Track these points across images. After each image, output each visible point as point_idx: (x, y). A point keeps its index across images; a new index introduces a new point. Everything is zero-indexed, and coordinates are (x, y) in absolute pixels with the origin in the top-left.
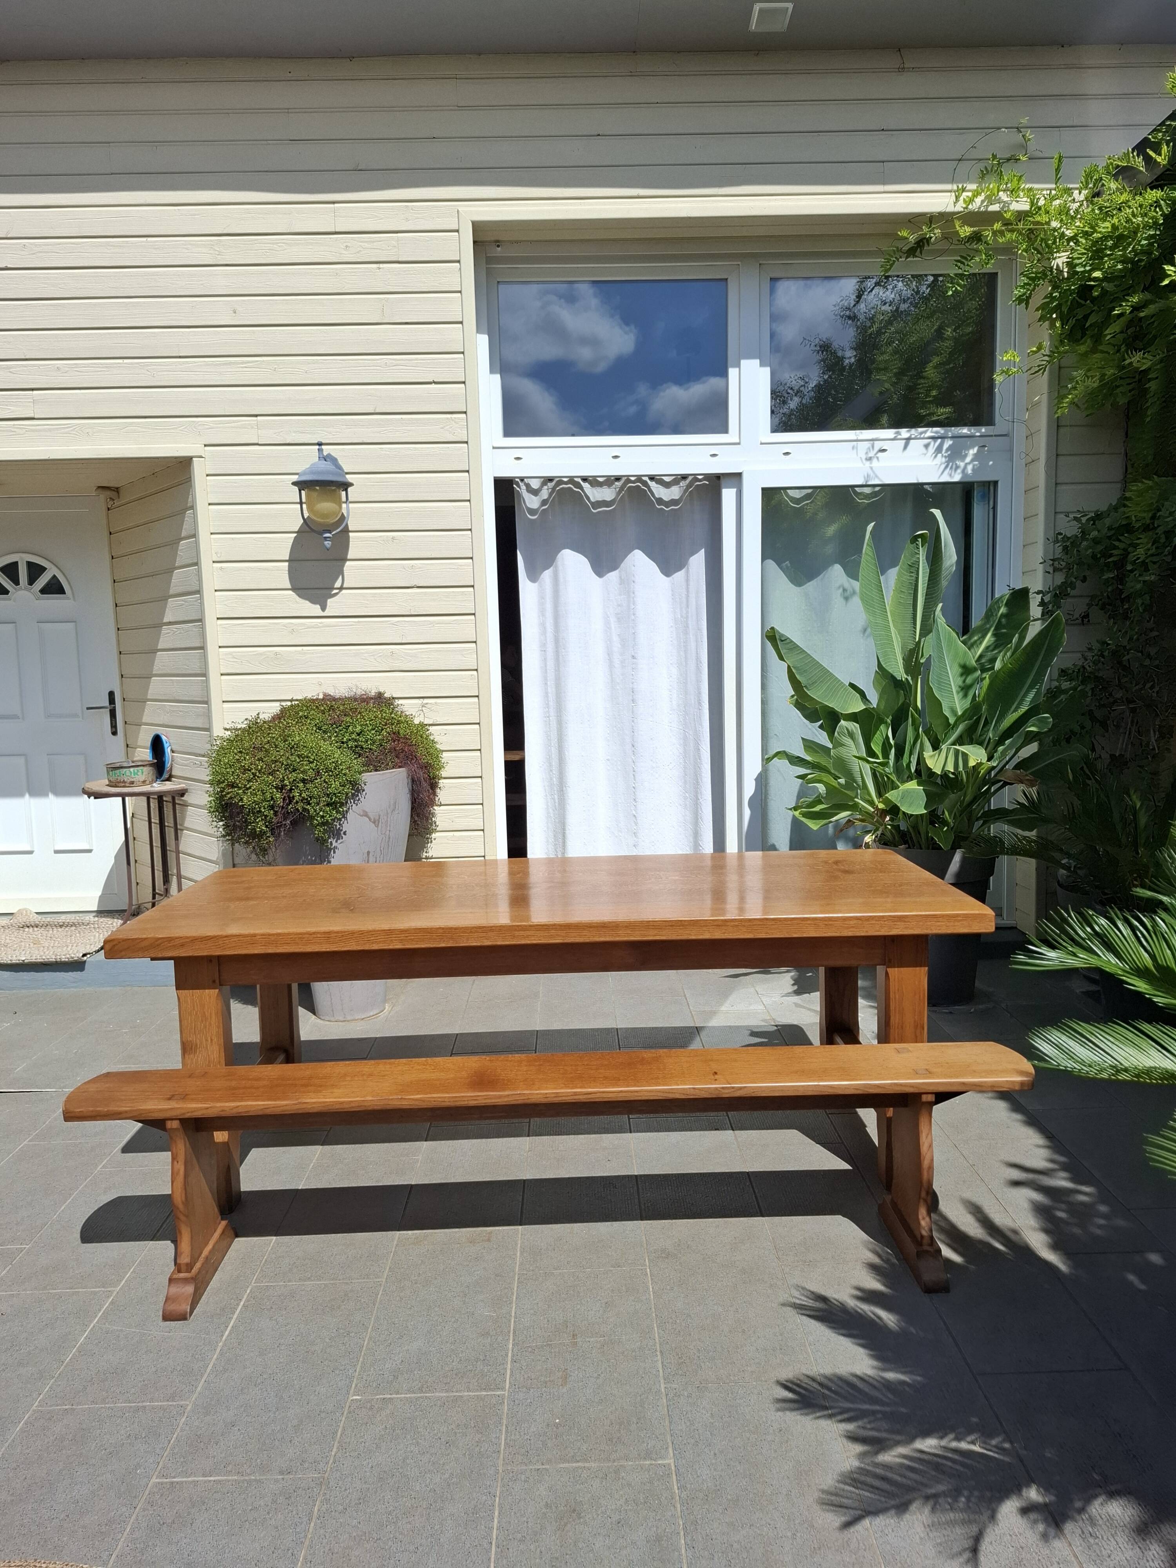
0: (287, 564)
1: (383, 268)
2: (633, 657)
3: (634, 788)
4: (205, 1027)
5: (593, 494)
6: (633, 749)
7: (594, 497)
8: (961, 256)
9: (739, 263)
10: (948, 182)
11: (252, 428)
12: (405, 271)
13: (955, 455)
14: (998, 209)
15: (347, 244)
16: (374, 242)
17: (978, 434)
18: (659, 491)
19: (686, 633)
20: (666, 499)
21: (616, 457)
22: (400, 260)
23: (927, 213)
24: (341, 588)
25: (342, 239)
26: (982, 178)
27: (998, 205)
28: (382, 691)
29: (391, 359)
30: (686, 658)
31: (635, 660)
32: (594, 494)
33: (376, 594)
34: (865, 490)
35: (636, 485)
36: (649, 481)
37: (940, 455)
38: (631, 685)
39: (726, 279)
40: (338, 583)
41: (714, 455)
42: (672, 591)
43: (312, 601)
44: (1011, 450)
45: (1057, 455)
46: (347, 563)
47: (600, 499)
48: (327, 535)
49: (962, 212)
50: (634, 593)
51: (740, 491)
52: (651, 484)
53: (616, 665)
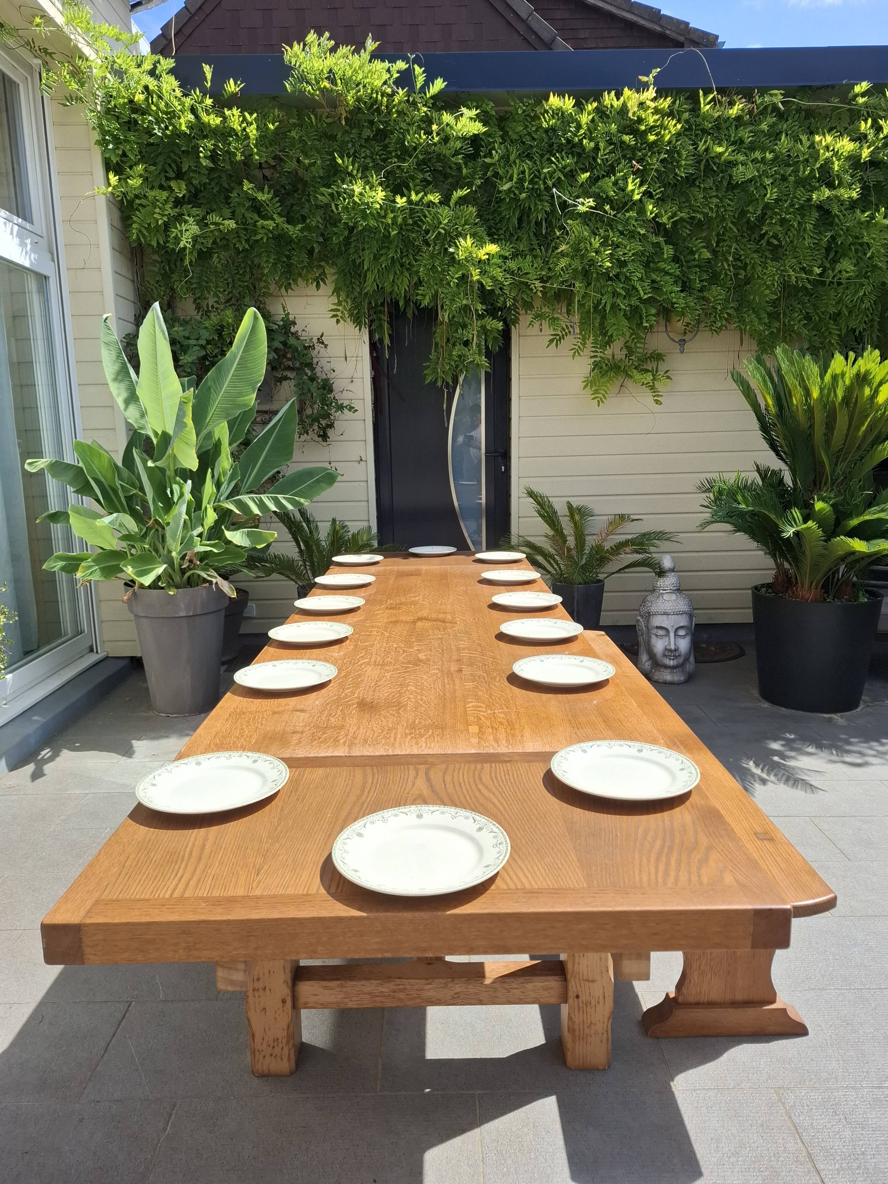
13: (22, 241)
17: (28, 228)
37: (14, 238)
44: (52, 252)
45: (114, 270)
49: (61, 28)
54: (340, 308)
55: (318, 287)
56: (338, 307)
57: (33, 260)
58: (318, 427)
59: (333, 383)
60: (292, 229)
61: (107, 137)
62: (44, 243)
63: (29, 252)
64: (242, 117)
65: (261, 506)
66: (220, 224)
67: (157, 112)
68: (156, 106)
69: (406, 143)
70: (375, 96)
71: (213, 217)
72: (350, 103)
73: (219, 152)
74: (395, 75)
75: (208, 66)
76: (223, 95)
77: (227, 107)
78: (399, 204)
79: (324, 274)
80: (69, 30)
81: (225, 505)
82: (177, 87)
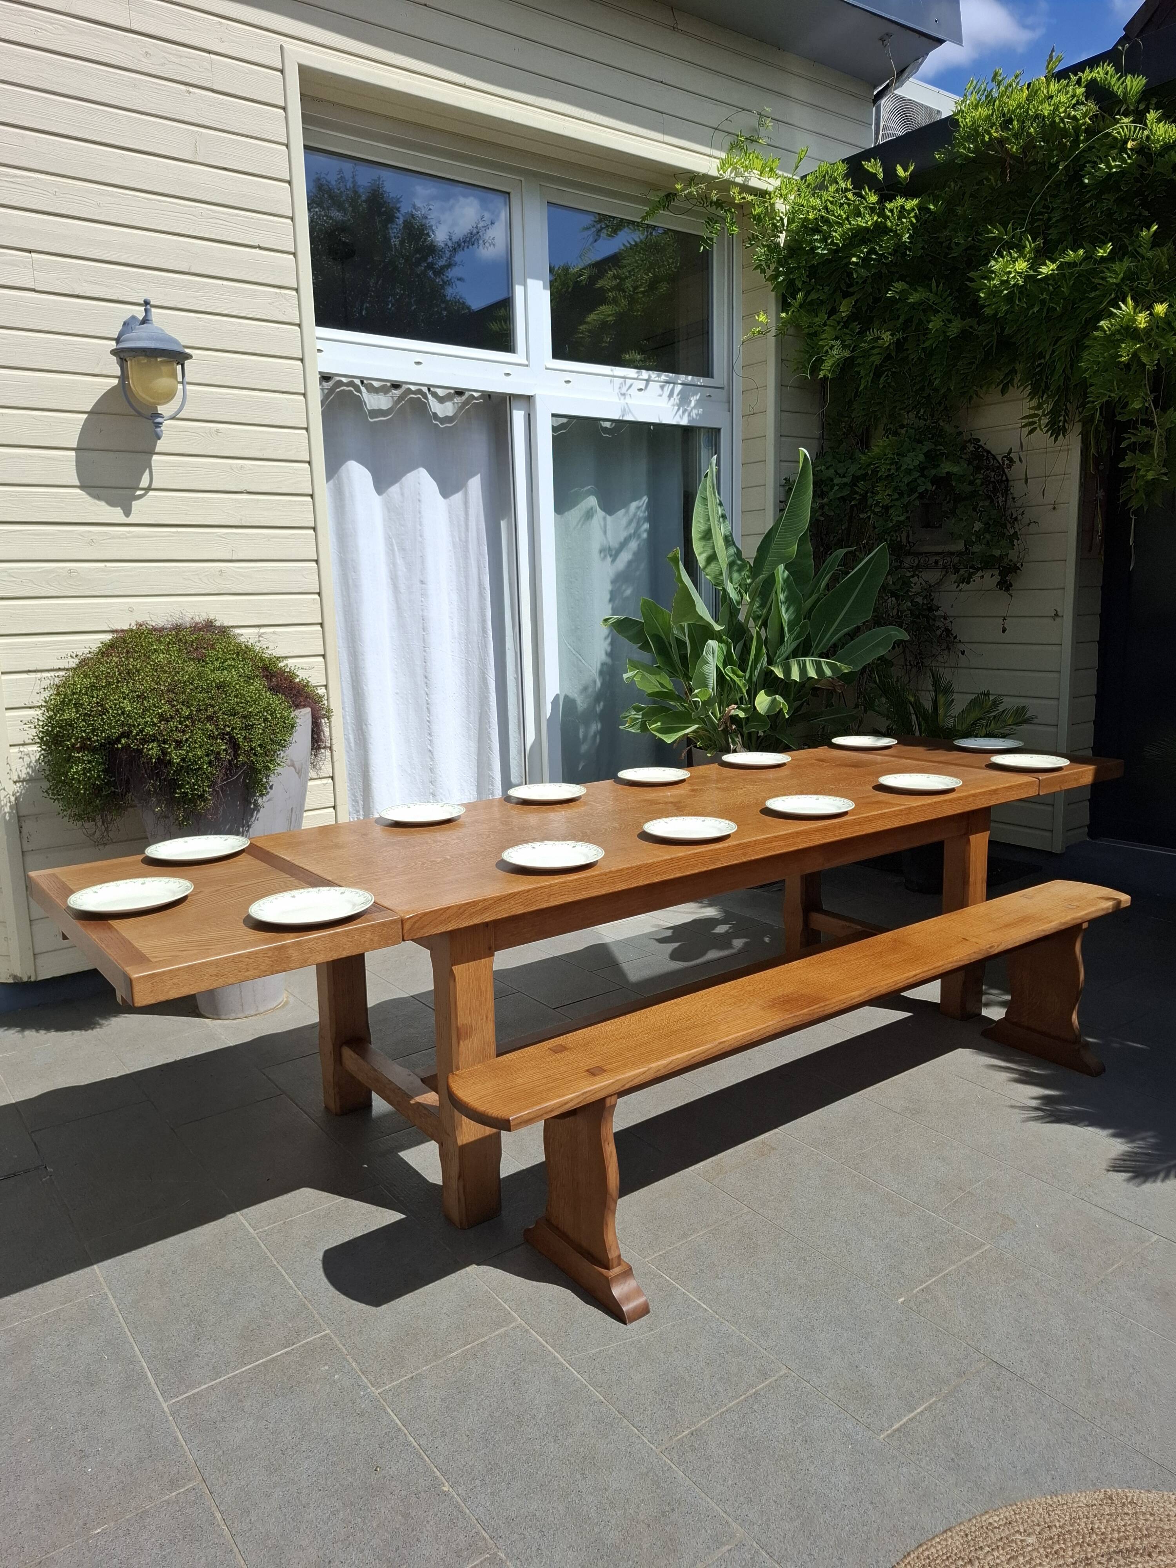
0: (73, 453)
1: (194, 93)
2: (422, 582)
3: (428, 721)
4: (481, 1004)
5: (369, 400)
6: (425, 680)
7: (371, 406)
8: (708, 218)
9: (522, 178)
10: (707, 146)
11: (26, 267)
12: (220, 104)
13: (684, 400)
14: (742, 182)
15: (148, 50)
16: (181, 57)
17: (699, 383)
18: (435, 407)
19: (466, 557)
20: (441, 415)
21: (418, 363)
22: (215, 88)
23: (694, 172)
24: (149, 489)
25: (140, 41)
26: (731, 149)
27: (741, 178)
28: (212, 617)
29: (207, 209)
30: (467, 584)
31: (424, 586)
32: (374, 401)
33: (198, 498)
34: (607, 425)
35: (415, 395)
36: (427, 392)
37: (672, 399)
38: (421, 613)
39: (509, 193)
40: (144, 482)
41: (508, 374)
42: (449, 513)
43: (111, 504)
44: (730, 402)
45: (781, 410)
46: (155, 457)
47: (376, 408)
48: (159, 420)
49: (720, 178)
50: (420, 513)
51: (529, 415)
52: (429, 396)
53: (402, 591)
54: (1040, 412)
55: (1004, 391)
56: (1036, 412)
57: (694, 416)
58: (997, 572)
59: (1023, 513)
60: (955, 328)
61: (781, 269)
62: (722, 394)
63: (689, 409)
64: (902, 207)
65: (803, 670)
66: (879, 338)
67: (825, 228)
68: (826, 221)
69: (1086, 181)
70: (1062, 125)
71: (873, 331)
72: (1014, 150)
73: (874, 257)
74: (1080, 91)
75: (872, 160)
76: (900, 182)
77: (891, 199)
78: (1044, 274)
79: (1014, 371)
80: (733, 175)
81: (772, 668)
82: (850, 190)
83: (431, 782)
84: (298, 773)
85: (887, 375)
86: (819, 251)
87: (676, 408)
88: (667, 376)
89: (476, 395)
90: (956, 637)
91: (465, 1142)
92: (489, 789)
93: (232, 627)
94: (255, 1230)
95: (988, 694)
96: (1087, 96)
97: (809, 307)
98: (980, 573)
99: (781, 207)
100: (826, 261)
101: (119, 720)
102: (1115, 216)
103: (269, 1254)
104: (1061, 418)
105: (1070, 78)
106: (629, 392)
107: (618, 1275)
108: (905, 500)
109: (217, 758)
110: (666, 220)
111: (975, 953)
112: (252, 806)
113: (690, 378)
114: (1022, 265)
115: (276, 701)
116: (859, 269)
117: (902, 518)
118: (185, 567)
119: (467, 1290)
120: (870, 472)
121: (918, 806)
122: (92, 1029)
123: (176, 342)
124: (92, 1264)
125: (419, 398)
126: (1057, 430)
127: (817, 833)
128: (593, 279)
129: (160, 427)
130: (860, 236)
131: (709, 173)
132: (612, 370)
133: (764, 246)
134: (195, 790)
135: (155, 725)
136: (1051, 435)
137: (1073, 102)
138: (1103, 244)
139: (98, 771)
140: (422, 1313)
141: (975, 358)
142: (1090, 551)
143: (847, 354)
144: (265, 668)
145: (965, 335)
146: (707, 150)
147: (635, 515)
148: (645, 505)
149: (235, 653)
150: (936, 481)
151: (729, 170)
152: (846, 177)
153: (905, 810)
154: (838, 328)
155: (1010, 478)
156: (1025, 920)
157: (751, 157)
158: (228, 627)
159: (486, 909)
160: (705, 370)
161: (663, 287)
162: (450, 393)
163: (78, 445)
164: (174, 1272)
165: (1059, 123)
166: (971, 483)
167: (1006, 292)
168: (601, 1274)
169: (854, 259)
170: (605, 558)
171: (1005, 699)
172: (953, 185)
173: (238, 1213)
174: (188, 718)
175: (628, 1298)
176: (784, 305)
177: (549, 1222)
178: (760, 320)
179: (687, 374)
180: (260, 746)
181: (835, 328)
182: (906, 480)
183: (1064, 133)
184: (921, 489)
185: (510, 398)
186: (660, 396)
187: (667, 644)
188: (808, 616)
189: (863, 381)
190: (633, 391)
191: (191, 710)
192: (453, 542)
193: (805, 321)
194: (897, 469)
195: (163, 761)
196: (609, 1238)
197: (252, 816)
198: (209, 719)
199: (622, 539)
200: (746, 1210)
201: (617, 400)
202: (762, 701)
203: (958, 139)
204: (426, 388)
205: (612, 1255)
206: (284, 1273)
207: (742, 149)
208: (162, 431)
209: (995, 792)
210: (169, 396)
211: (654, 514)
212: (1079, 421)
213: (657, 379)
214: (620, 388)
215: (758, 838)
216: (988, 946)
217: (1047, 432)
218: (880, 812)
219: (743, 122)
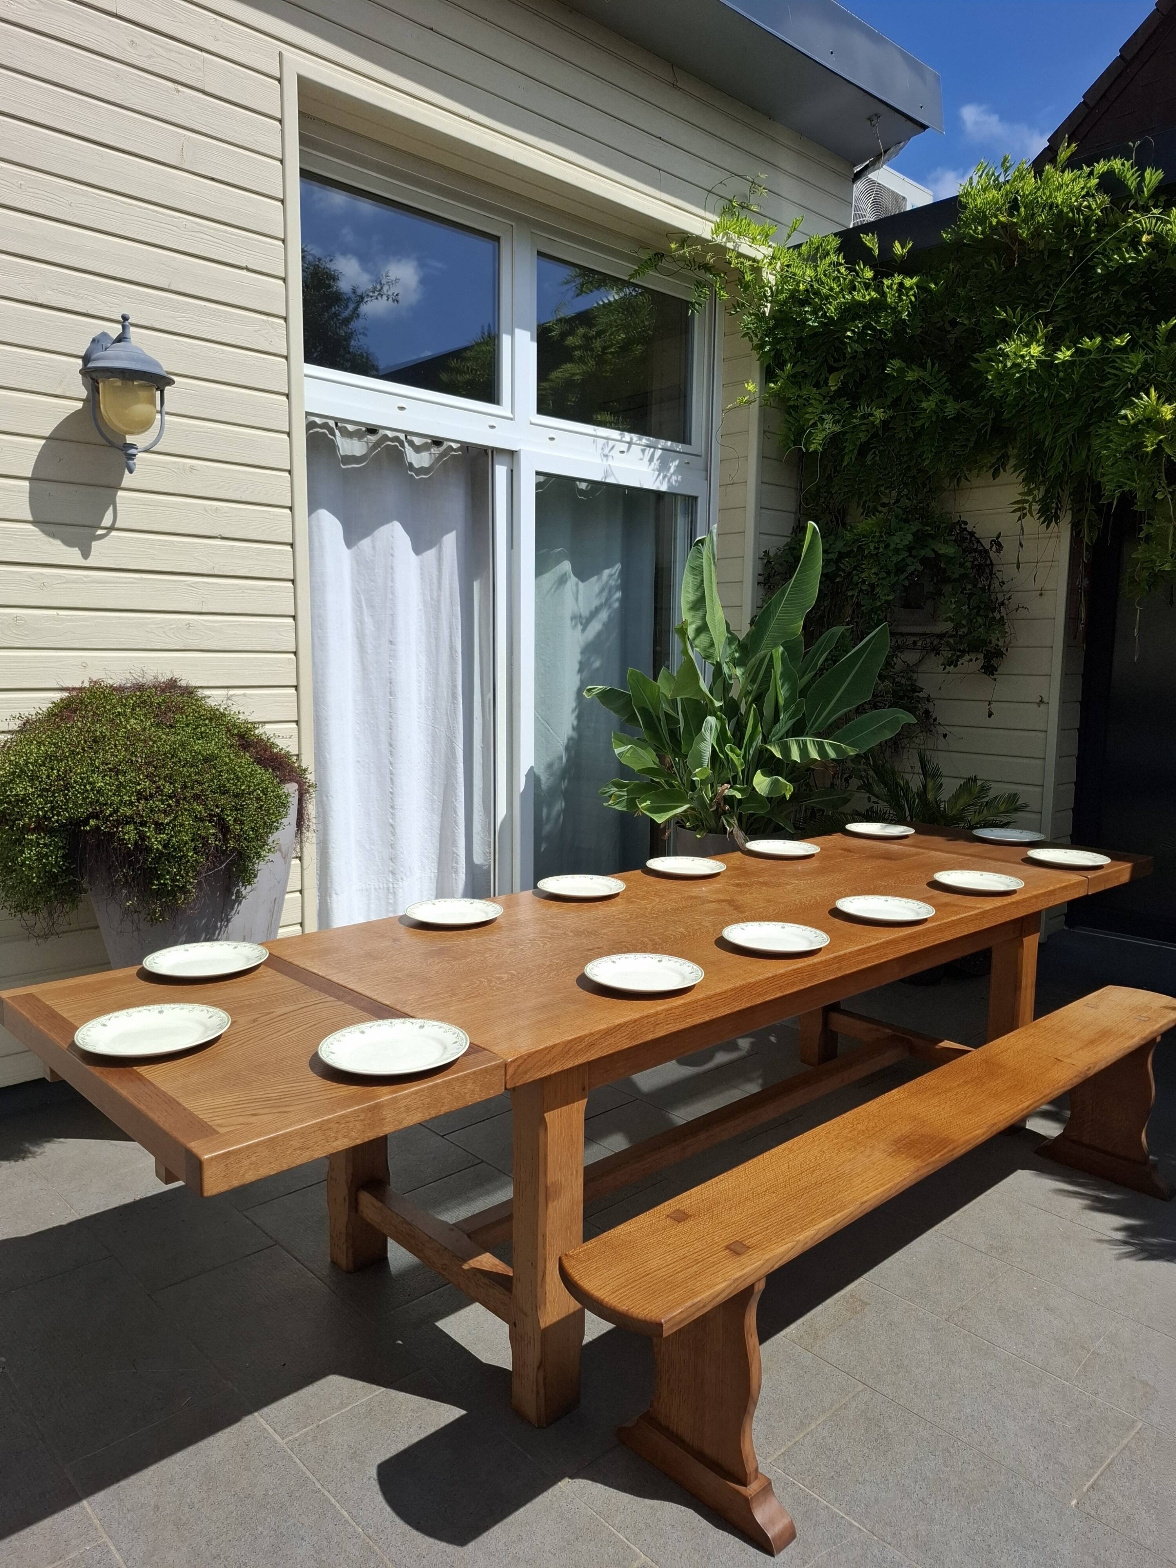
1: (182, 93)
2: (391, 643)
3: (391, 793)
4: (572, 1156)
5: (342, 444)
6: (390, 748)
7: (344, 451)
8: (696, 282)
9: (513, 224)
10: (699, 207)
13: (663, 465)
14: (734, 248)
15: (133, 39)
16: (173, 52)
17: (678, 450)
18: (412, 457)
19: (437, 618)
20: (416, 466)
21: (402, 408)
22: (207, 90)
23: (688, 233)
24: (112, 528)
25: (126, 28)
26: (724, 213)
27: (733, 244)
29: (192, 222)
30: (437, 647)
31: (393, 646)
32: (347, 446)
34: (583, 486)
35: (393, 442)
36: (404, 440)
37: (653, 464)
38: (388, 675)
39: (497, 239)
40: (107, 521)
41: (492, 427)
42: (421, 569)
43: (68, 543)
44: (707, 470)
45: (762, 482)
46: (120, 493)
47: (350, 454)
48: (132, 451)
49: (712, 242)
50: (392, 568)
51: (512, 471)
52: (406, 444)
53: (369, 651)
54: (1030, 498)
55: (995, 475)
56: (1026, 498)
57: (674, 483)
58: (981, 656)
59: (1010, 598)
60: (951, 408)
61: (767, 339)
62: (700, 462)
63: (669, 475)
64: (901, 285)
65: (804, 751)
66: (871, 415)
67: (817, 300)
68: (817, 293)
69: (1099, 271)
70: (1071, 215)
71: (864, 408)
72: (1024, 235)
73: (869, 332)
74: (1094, 181)
75: (870, 234)
76: (895, 260)
77: (889, 275)
78: (1060, 359)
79: (1005, 457)
80: (724, 240)
81: (769, 747)
82: (843, 265)
83: (391, 859)
84: (284, 858)
85: (874, 453)
86: (810, 323)
87: (657, 473)
88: (649, 440)
89: (455, 446)
90: (935, 720)
91: (548, 1324)
92: (452, 867)
93: (201, 687)
94: (283, 1439)
95: (975, 780)
96: (1099, 187)
97: (795, 380)
98: (967, 657)
99: (770, 277)
100: (815, 334)
101: (87, 797)
102: (1123, 308)
103: (308, 1474)
104: (1054, 505)
105: (1082, 168)
106: (611, 454)
107: (758, 1493)
108: (894, 579)
109: (205, 844)
110: (654, 280)
111: (1076, 1076)
112: (233, 897)
113: (669, 443)
114: (1036, 350)
115: (264, 775)
116: (853, 345)
117: (891, 598)
118: (149, 618)
119: (568, 1515)
120: (855, 550)
121: (990, 909)
122: (23, 1158)
123: (158, 365)
124: (79, 1499)
125: (396, 446)
126: (1049, 515)
127: (904, 942)
128: (564, 335)
129: (133, 459)
130: (852, 311)
131: (703, 236)
132: (595, 430)
133: (751, 315)
134: (178, 881)
135: (131, 803)
136: (1043, 522)
137: (1083, 193)
138: (1119, 334)
139: (57, 857)
140: (521, 1552)
141: (968, 440)
142: (1075, 637)
143: (837, 429)
144: (241, 736)
145: (959, 417)
146: (701, 212)
147: (607, 582)
148: (618, 572)
149: (207, 718)
150: (924, 561)
151: (721, 235)
152: (839, 250)
153: (980, 913)
154: (825, 402)
155: (994, 562)
156: (1105, 1035)
157: (743, 223)
158: (196, 688)
159: (591, 1045)
160: (682, 435)
161: (639, 349)
162: (427, 443)
163: (33, 474)
164: (191, 1506)
165: (1068, 213)
166: (962, 565)
167: (1018, 375)
168: (738, 1493)
169: (849, 334)
170: (575, 627)
171: (993, 785)
172: (951, 266)
173: (256, 1414)
174: (171, 797)
175: (772, 1522)
176: (769, 375)
177: (650, 1419)
178: (749, 388)
179: (667, 439)
180: (253, 829)
181: (821, 402)
182: (895, 559)
183: (1073, 223)
184: (911, 569)
185: (492, 452)
186: (641, 459)
187: (655, 717)
188: (803, 693)
189: (846, 458)
190: (615, 453)
191: (174, 786)
192: (424, 601)
193: (792, 392)
194: (887, 546)
195: (142, 846)
196: (746, 1448)
197: (233, 909)
198: (196, 797)
199: (593, 607)
200: (861, 1387)
201: (599, 461)
202: (761, 782)
203: (963, 221)
204: (404, 435)
205: (750, 1469)
206: (333, 1501)
207: (733, 214)
208: (135, 464)
209: (1052, 892)
210: (144, 425)
211: (626, 582)
212: (1070, 509)
213: (638, 442)
214: (602, 449)
215: (852, 950)
216: (1086, 1068)
217: (1039, 519)
218: (958, 917)
219: (736, 187)
